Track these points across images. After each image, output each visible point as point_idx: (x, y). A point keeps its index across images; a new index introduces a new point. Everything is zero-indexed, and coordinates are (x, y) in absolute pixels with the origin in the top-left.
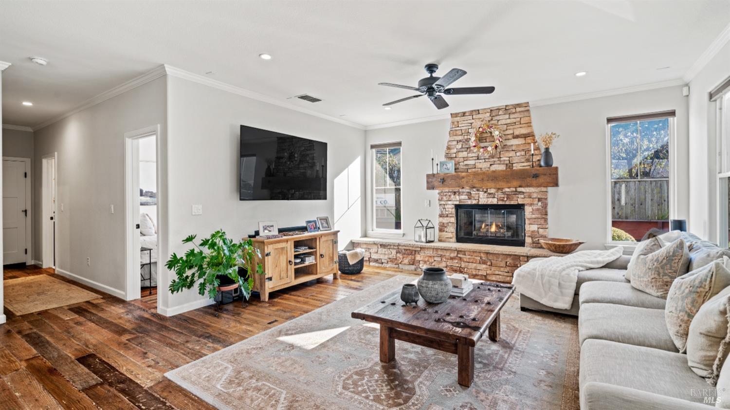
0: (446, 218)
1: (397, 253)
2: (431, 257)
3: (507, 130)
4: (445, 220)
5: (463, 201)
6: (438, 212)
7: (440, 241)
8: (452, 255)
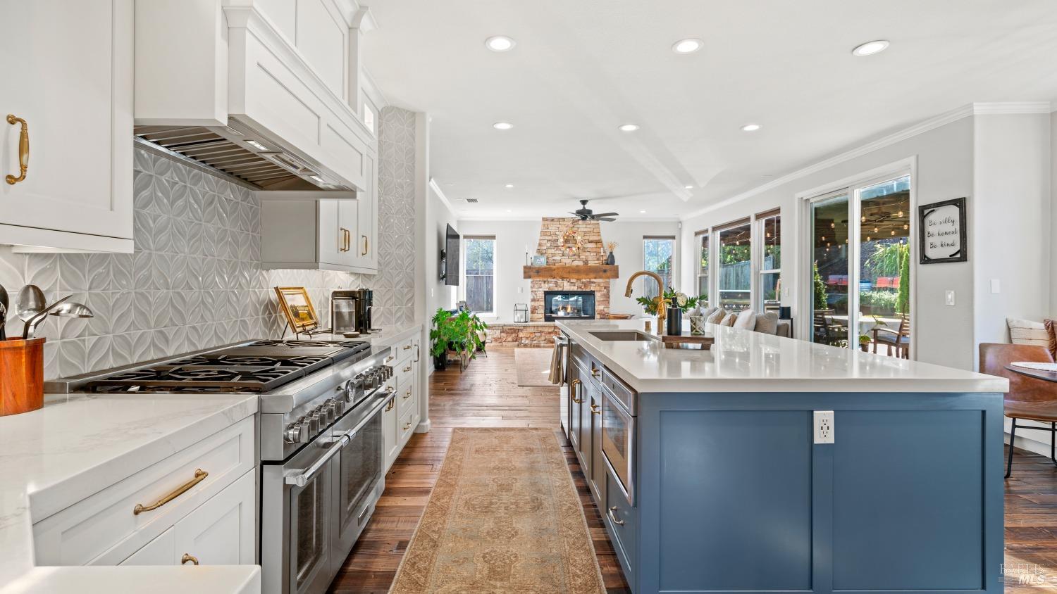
0: (537, 302)
5: (551, 288)
6: (530, 297)
7: (532, 321)
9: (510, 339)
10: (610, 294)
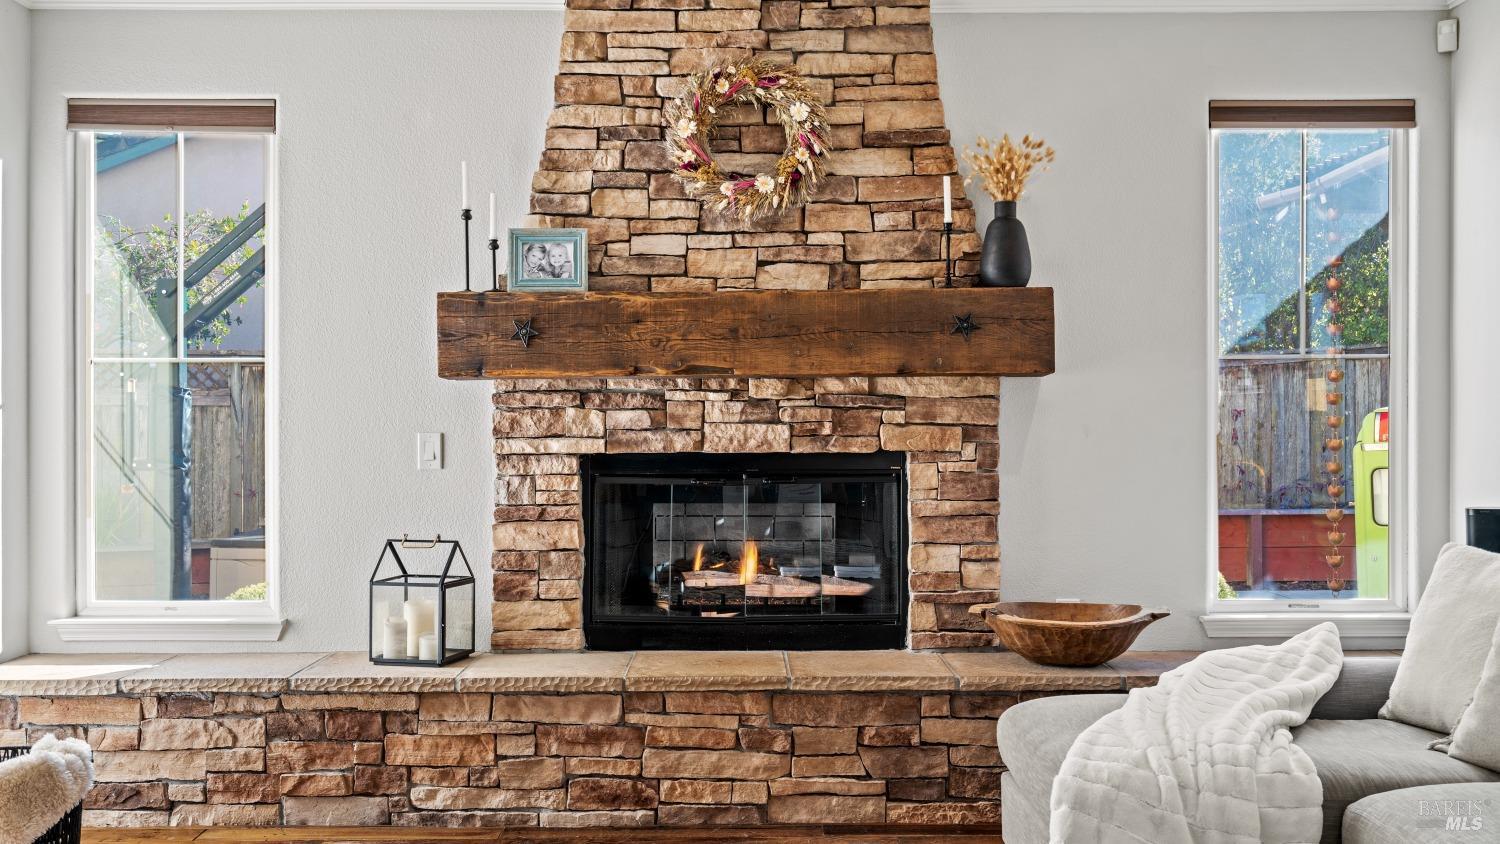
0: (532, 529)
1: (269, 736)
2: (476, 739)
3: (834, 103)
4: (529, 538)
5: (624, 437)
6: (493, 496)
7: (501, 648)
8: (598, 720)
9: (328, 778)
10: (1003, 471)
